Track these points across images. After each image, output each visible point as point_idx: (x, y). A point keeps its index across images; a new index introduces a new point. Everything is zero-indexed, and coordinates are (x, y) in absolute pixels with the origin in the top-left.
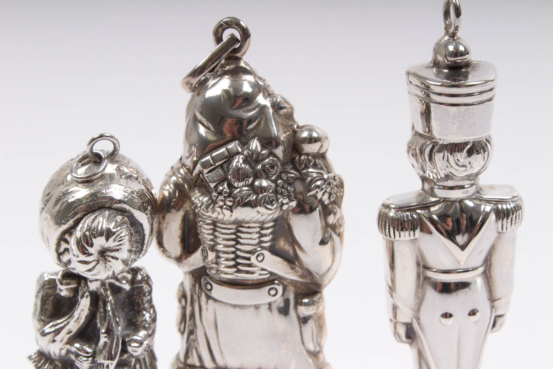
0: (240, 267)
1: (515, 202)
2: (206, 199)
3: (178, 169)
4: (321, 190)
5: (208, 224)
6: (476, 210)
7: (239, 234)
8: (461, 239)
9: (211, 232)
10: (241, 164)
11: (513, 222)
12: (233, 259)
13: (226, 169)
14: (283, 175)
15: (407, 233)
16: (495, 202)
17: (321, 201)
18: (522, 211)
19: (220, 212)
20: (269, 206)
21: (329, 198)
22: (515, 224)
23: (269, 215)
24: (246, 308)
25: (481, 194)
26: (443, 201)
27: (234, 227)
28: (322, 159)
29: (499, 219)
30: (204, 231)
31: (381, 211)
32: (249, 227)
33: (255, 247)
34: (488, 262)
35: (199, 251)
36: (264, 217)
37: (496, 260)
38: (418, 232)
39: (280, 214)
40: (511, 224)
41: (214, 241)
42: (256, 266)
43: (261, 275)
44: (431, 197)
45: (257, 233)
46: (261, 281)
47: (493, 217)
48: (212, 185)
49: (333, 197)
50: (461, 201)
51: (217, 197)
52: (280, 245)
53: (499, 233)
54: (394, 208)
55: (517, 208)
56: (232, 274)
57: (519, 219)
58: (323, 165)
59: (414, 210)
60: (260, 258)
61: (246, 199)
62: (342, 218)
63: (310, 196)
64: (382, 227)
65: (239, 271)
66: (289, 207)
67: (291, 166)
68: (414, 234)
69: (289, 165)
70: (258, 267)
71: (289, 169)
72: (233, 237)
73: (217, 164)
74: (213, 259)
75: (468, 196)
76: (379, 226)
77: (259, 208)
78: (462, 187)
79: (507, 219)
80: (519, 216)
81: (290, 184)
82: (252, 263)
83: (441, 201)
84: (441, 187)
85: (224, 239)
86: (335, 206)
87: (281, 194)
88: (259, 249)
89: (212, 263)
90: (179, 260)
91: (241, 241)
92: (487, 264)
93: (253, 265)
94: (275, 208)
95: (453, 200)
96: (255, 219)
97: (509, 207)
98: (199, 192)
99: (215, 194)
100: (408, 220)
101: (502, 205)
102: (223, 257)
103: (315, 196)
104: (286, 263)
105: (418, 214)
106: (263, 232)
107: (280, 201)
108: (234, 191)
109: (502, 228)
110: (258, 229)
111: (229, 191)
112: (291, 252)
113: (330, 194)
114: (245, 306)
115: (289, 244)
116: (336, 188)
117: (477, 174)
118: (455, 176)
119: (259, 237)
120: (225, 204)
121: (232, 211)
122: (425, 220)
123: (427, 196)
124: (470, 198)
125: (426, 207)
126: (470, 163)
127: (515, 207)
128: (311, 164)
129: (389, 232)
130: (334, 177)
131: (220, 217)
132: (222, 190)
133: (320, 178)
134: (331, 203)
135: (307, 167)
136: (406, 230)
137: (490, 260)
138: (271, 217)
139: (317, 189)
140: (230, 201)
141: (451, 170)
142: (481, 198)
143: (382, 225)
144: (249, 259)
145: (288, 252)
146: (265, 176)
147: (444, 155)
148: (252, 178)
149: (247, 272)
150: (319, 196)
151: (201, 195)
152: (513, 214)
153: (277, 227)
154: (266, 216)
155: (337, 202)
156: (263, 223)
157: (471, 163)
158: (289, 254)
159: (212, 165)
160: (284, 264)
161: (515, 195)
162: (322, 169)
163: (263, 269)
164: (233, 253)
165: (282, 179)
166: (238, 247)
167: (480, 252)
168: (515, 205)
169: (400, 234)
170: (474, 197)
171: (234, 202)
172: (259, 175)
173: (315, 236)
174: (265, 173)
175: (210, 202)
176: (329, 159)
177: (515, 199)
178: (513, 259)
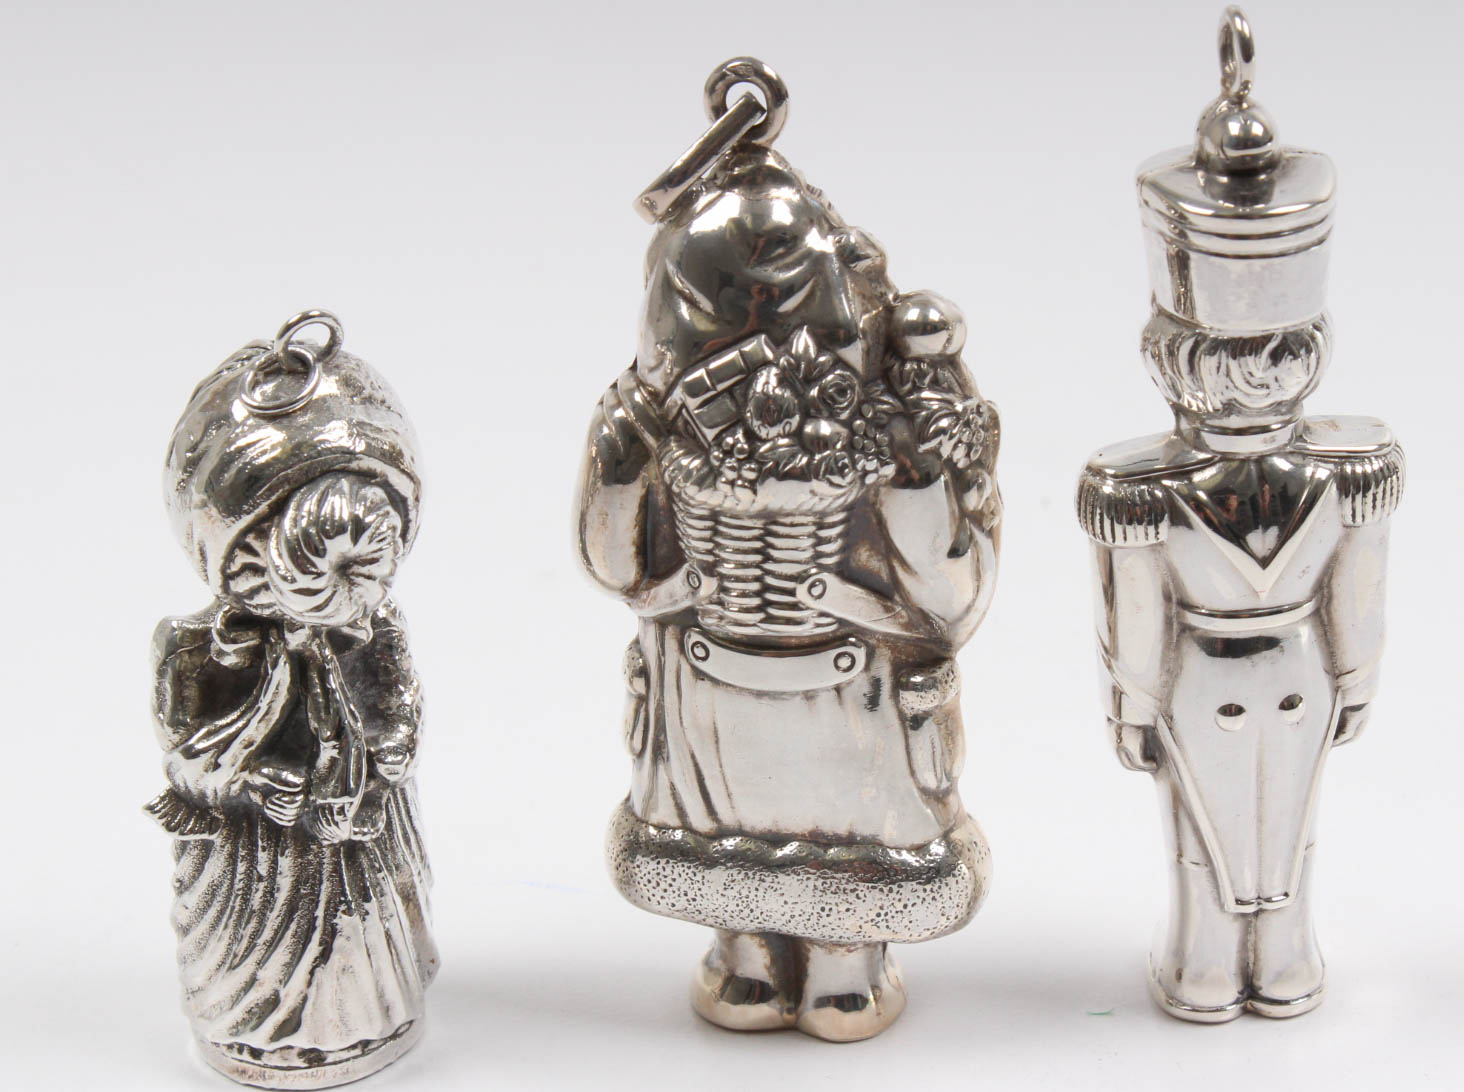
0: (773, 611)
1: (1383, 458)
2: (697, 463)
3: (630, 392)
4: (951, 438)
5: (701, 518)
6: (1295, 476)
7: (770, 540)
8: (1261, 540)
9: (707, 534)
10: (774, 388)
11: (1379, 503)
12: (758, 594)
13: (740, 400)
14: (865, 407)
15: (1140, 529)
16: (1337, 460)
17: (950, 463)
18: (1398, 478)
19: (729, 493)
20: (836, 479)
21: (968, 455)
22: (1383, 506)
23: (839, 497)
24: (784, 699)
25: (1305, 441)
26: (1221, 460)
27: (759, 523)
28: (950, 367)
29: (1347, 496)
30: (690, 531)
31: (1084, 482)
32: (792, 525)
33: (804, 567)
34: (1323, 590)
35: (681, 574)
36: (825, 503)
37: (1341, 586)
38: (1164, 526)
39: (860, 493)
40: (1374, 507)
41: (714, 555)
42: (808, 608)
43: (818, 625)
44: (1194, 452)
45: (809, 536)
46: (818, 639)
47: (1332, 490)
48: (710, 434)
49: (977, 451)
50: (1261, 460)
51: (722, 461)
52: (859, 560)
53: (1346, 526)
54: (1114, 476)
55: (1388, 472)
56: (754, 625)
57: (1392, 494)
58: (954, 381)
59: (1157, 480)
60: (816, 591)
61: (786, 465)
62: (997, 494)
63: (927, 452)
64: (1085, 517)
65: (770, 619)
66: (879, 477)
67: (882, 387)
68: (1157, 533)
69: (878, 385)
70: (812, 609)
71: (878, 393)
72: (758, 545)
73: (721, 387)
74: (713, 593)
75: (1279, 448)
76: (1079, 515)
77: (815, 484)
78: (1265, 429)
79: (1364, 496)
80: (1392, 489)
81: (881, 427)
82: (800, 602)
83: (1216, 459)
84: (1217, 430)
85: (737, 551)
86: (979, 470)
87: (863, 450)
88: (814, 571)
89: (711, 603)
90: (632, 592)
91: (775, 554)
92: (1323, 596)
93: (801, 606)
94: (850, 483)
95: (1242, 457)
96: (805, 507)
97: (1368, 469)
98: (680, 447)
99: (716, 453)
100: (1144, 502)
101: (1353, 464)
102: (735, 589)
103: (936, 452)
104: (872, 599)
105: (1166, 489)
106: (824, 533)
107: (859, 466)
108: (760, 447)
109: (1354, 516)
110: (812, 529)
111: (749, 446)
112: (884, 575)
113: (970, 446)
114: (784, 693)
115: (880, 557)
116: (982, 432)
117: (1296, 402)
118: (1245, 406)
119: (814, 546)
120: (740, 477)
121: (755, 492)
122: (1181, 503)
123: (1187, 448)
124: (1280, 452)
125: (1183, 472)
126: (1276, 380)
127: (1381, 469)
128: (927, 380)
129: (1102, 528)
130: (979, 407)
131: (728, 504)
132: (733, 446)
133: (948, 412)
134: (971, 465)
135: (917, 389)
136: (1140, 523)
137: (1329, 586)
138: (842, 500)
139: (942, 437)
140: (751, 469)
141: (1237, 395)
142: (1306, 452)
143: (1085, 512)
144: (792, 593)
145: (877, 575)
146: (826, 414)
147: (1220, 363)
148: (797, 417)
149: (789, 621)
150: (945, 452)
151: (686, 455)
152: (1377, 486)
153: (853, 521)
154: (831, 499)
155: (984, 464)
156: (823, 514)
157: (1279, 378)
158: (881, 577)
159: (708, 390)
160: (868, 601)
161: (1386, 440)
162: (950, 390)
163: (823, 614)
164: (757, 579)
165: (862, 416)
166: (769, 566)
167: (1304, 571)
168: (1382, 464)
169: (1125, 533)
170: (1289, 449)
171: (759, 471)
172: (812, 411)
173: (938, 540)
174: (828, 407)
175: (706, 469)
176: (965, 365)
177: (1385, 450)
178: (1380, 583)
